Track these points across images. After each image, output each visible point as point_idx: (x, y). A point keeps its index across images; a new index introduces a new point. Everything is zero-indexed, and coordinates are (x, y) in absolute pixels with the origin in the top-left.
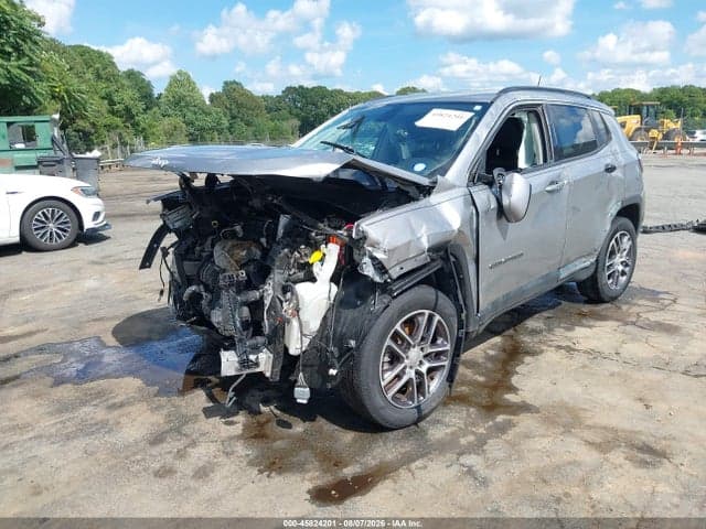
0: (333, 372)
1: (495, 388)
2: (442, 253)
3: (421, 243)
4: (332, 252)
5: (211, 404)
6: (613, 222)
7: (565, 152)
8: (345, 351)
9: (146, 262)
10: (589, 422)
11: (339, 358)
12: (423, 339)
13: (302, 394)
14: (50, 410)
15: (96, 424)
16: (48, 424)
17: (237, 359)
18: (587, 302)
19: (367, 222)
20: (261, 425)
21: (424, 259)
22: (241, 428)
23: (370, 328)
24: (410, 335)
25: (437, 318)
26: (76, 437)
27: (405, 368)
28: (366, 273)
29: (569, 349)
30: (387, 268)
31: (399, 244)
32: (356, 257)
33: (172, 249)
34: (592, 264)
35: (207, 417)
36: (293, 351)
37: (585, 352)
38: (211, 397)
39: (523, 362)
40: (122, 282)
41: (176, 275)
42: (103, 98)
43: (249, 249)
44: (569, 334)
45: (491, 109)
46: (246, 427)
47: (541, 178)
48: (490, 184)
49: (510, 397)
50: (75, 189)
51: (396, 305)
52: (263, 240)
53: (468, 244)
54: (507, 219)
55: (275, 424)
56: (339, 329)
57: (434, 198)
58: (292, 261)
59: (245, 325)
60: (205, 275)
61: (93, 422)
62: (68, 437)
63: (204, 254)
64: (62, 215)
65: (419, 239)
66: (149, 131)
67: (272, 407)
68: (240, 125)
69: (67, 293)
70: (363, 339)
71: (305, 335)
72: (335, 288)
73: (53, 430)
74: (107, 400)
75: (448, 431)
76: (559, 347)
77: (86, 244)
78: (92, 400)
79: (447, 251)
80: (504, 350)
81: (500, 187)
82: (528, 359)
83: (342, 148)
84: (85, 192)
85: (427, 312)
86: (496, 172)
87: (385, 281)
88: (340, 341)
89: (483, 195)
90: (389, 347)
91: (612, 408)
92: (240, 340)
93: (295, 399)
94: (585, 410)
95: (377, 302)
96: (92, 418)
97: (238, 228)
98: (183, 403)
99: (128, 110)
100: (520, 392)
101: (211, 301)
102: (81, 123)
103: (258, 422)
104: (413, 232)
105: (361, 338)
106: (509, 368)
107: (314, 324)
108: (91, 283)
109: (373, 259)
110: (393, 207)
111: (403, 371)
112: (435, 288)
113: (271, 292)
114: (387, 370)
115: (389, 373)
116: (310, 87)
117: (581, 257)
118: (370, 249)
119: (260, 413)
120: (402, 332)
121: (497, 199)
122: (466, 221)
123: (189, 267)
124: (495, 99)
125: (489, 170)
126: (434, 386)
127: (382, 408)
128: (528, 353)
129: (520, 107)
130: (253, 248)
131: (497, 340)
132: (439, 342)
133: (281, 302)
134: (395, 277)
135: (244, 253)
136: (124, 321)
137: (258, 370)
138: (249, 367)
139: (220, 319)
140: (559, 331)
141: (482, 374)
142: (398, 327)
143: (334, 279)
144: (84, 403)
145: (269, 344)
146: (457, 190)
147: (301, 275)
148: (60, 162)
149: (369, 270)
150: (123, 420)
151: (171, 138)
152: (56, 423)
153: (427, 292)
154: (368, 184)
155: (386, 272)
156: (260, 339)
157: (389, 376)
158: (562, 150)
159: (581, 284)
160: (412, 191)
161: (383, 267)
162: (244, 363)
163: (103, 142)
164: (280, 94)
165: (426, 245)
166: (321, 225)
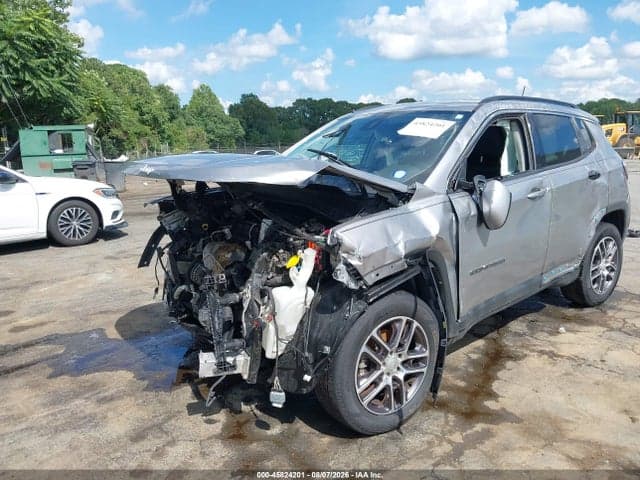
0: (307, 378)
1: (475, 394)
2: (420, 259)
3: (398, 250)
4: (309, 257)
5: (196, 401)
6: (597, 228)
7: (548, 159)
8: (319, 357)
9: (145, 260)
10: (572, 435)
11: (314, 364)
12: (401, 345)
13: (278, 399)
14: (45, 401)
15: (85, 417)
16: (41, 415)
17: (215, 361)
18: (571, 306)
19: (344, 229)
20: (240, 425)
21: (401, 265)
22: (221, 427)
23: (346, 333)
24: (388, 342)
25: (416, 324)
26: (64, 430)
27: (382, 374)
28: (340, 280)
29: (552, 355)
30: (362, 274)
31: (374, 251)
32: (332, 262)
33: (167, 249)
34: (576, 269)
35: (190, 414)
36: (270, 355)
37: (569, 358)
38: (197, 393)
39: (505, 368)
40: (131, 277)
41: (171, 274)
42: (135, 109)
43: (234, 252)
44: (552, 339)
45: (473, 118)
46: (226, 427)
47: (522, 186)
48: (471, 191)
49: (490, 404)
50: (96, 191)
51: (372, 311)
52: (248, 243)
53: (447, 251)
54: (488, 227)
55: (253, 425)
56: (315, 335)
57: (412, 205)
58: (271, 265)
59: (227, 326)
60: (194, 275)
61: (82, 415)
62: (57, 430)
63: (196, 255)
64: (84, 214)
65: (396, 245)
66: (174, 138)
67: (253, 406)
68: (255, 133)
69: (81, 286)
70: (337, 346)
71: (281, 340)
72: (311, 293)
73: (44, 422)
74: (99, 393)
75: (426, 439)
76: (542, 352)
77: (106, 239)
78: (85, 393)
79: (425, 258)
80: (487, 354)
81: (481, 194)
82: (510, 364)
83: (327, 155)
84: (105, 194)
85: (405, 319)
86: (477, 179)
87: (361, 287)
88: (315, 346)
89: (463, 203)
90: (365, 354)
91: (597, 420)
92: (219, 343)
93: (271, 403)
94: (567, 421)
95: (353, 308)
96: (81, 411)
97: (227, 231)
98: (169, 399)
99: (155, 119)
100: (500, 399)
101: (199, 300)
102: (115, 132)
103: (238, 422)
104: (389, 238)
105: (336, 344)
106: (490, 373)
107: (290, 328)
108: (103, 277)
109: (348, 265)
110: (372, 213)
111: (380, 378)
112: (414, 294)
113: (249, 295)
114: (363, 377)
115: (365, 380)
116: (318, 99)
117: (565, 262)
118: (345, 255)
119: (241, 412)
120: (379, 339)
121: (477, 206)
122: (445, 227)
123: (182, 266)
124: (477, 108)
125: (470, 177)
126: (411, 393)
127: (357, 415)
128: (510, 358)
129: (502, 116)
130: (238, 250)
131: (480, 343)
132: (417, 348)
133: (259, 306)
134: (370, 283)
135: (229, 255)
136: (127, 315)
137: (236, 372)
138: (225, 370)
139: (207, 318)
140: (542, 336)
141: (464, 379)
142: (374, 333)
143: (311, 283)
144: (77, 395)
145: (247, 346)
146: (436, 197)
147: (279, 279)
148: (92, 165)
149: (343, 276)
150: (110, 414)
151: (194, 144)
152: (48, 415)
153: (406, 299)
154: (349, 190)
155: (361, 279)
156: (238, 342)
157: (365, 383)
158: (544, 157)
159: (565, 289)
160: (391, 198)
161: (358, 274)
162: (222, 365)
163: (133, 147)
164: (291, 105)
165: (402, 251)
166: (299, 231)
